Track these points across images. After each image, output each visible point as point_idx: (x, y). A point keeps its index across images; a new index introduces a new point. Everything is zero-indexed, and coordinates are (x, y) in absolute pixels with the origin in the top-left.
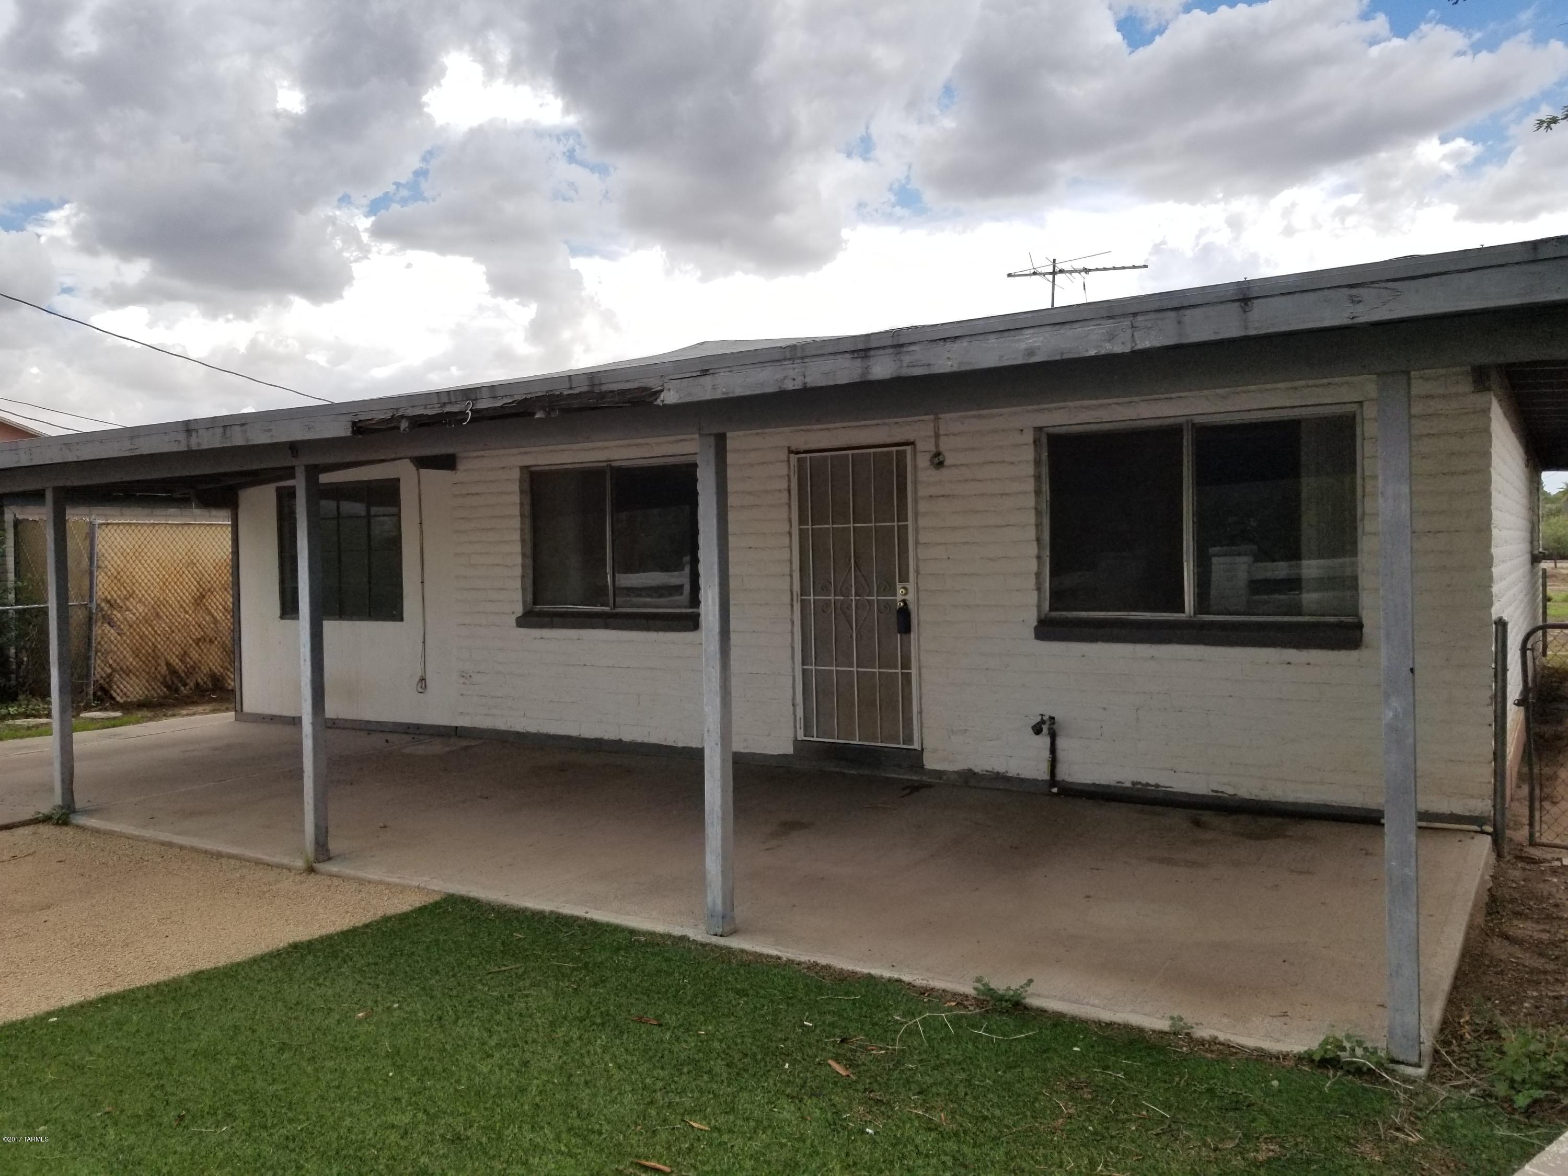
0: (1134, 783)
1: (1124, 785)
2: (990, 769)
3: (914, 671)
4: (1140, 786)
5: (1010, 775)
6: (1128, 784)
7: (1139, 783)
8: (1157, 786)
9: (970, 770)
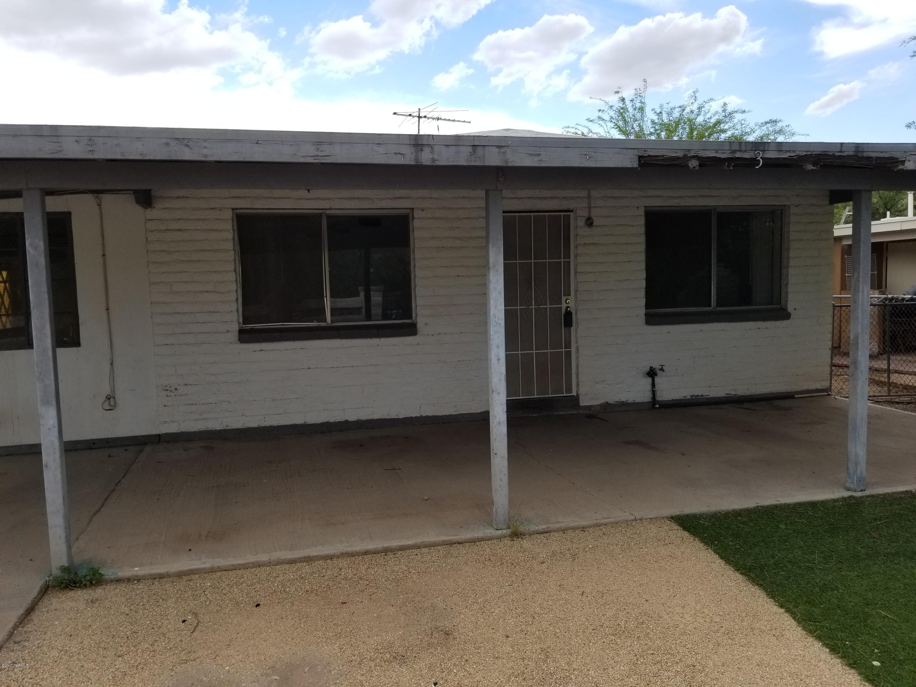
0: (691, 396)
1: (687, 398)
2: (618, 400)
3: (573, 350)
4: (694, 397)
5: (629, 402)
6: (689, 397)
7: (694, 396)
8: (702, 396)
9: (607, 403)
